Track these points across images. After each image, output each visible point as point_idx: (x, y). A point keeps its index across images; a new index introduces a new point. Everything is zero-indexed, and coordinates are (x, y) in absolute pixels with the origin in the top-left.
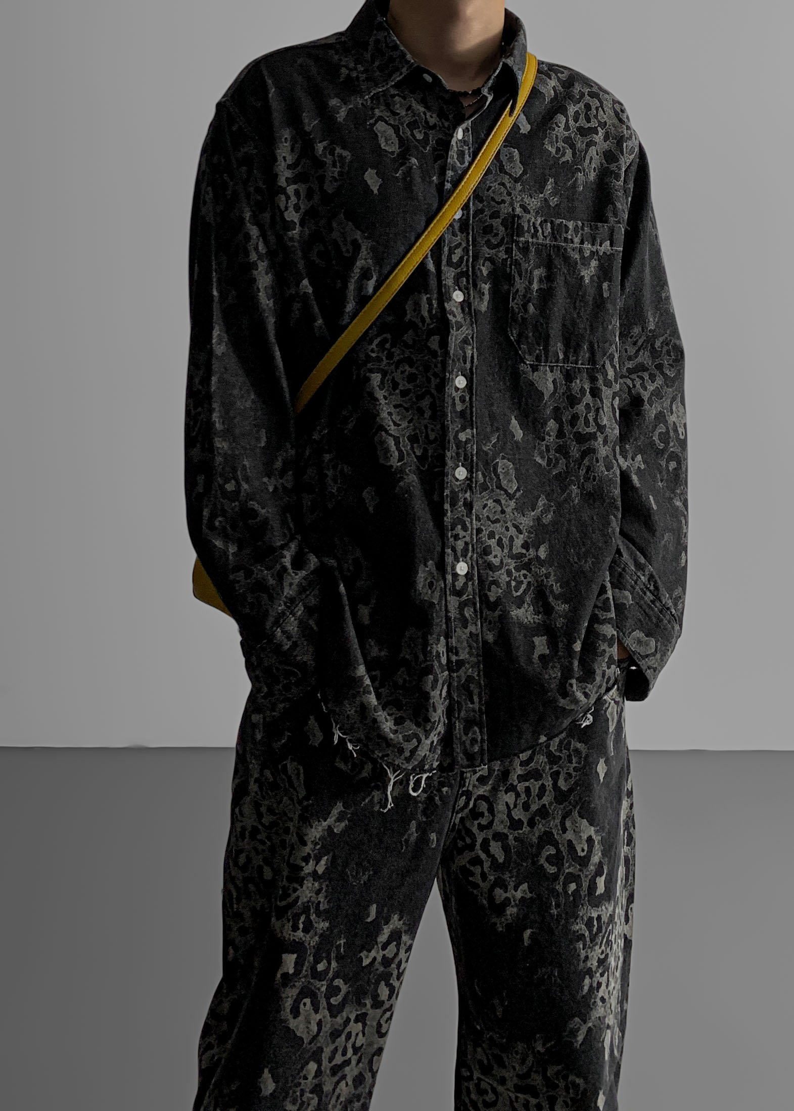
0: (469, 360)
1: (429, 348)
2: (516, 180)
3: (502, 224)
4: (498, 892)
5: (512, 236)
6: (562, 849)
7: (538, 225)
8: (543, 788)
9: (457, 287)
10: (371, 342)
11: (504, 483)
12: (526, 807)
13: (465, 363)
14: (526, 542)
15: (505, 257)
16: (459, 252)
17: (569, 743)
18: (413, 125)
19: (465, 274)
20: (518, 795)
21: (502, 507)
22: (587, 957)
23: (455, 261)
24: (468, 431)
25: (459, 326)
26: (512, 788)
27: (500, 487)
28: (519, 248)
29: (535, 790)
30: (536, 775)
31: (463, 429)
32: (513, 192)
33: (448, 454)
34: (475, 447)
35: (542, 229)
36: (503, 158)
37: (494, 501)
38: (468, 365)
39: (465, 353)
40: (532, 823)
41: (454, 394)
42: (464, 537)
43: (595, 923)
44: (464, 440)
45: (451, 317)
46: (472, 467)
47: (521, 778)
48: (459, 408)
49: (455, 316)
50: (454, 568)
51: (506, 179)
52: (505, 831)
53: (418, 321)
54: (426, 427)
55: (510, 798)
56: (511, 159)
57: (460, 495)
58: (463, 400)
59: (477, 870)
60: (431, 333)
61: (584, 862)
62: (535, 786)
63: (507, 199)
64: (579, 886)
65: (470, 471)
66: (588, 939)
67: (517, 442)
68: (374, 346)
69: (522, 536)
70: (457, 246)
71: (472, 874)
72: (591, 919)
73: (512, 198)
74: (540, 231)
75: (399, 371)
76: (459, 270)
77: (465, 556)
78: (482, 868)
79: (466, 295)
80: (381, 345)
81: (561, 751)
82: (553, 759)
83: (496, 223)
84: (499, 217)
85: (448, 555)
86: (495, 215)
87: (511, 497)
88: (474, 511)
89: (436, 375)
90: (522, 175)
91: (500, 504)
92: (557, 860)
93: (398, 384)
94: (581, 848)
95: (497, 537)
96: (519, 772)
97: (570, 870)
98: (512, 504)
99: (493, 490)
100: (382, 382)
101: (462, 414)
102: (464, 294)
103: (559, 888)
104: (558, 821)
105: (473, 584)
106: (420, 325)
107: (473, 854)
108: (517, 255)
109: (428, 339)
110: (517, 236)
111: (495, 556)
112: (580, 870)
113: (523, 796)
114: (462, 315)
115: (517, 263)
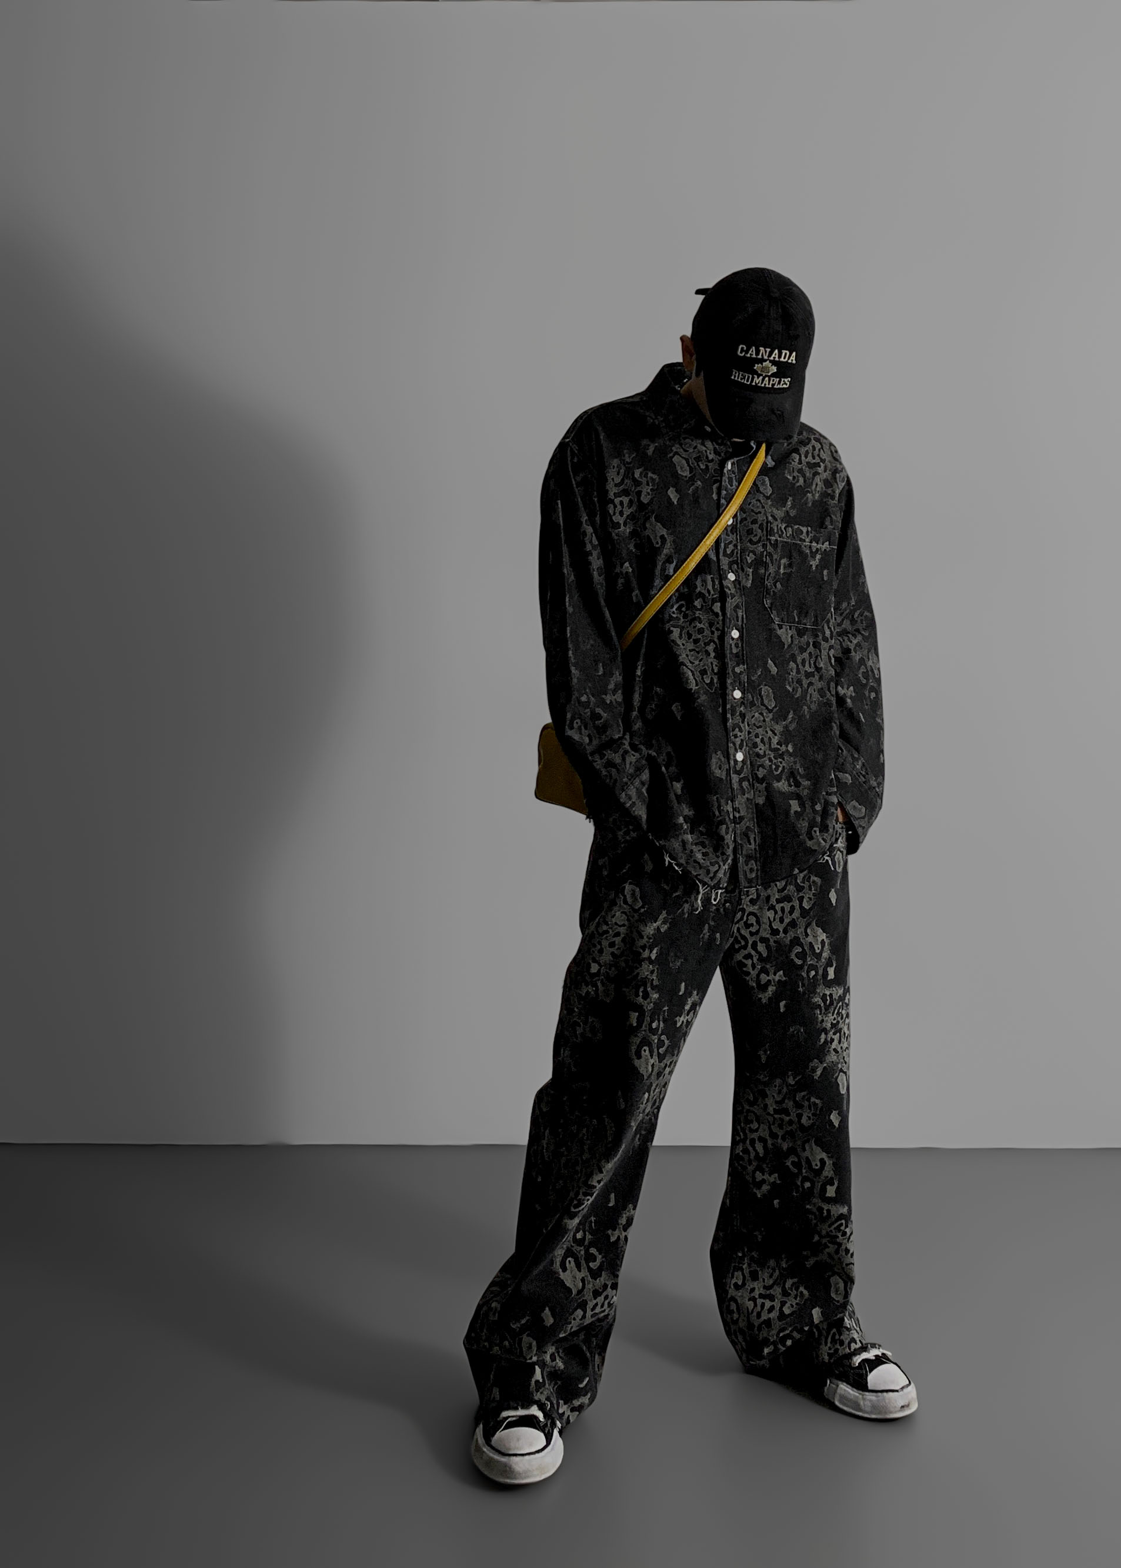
0: (740, 619)
1: (712, 611)
2: (768, 498)
3: (759, 528)
4: (763, 977)
5: (766, 536)
6: (806, 948)
7: (783, 529)
8: (793, 908)
9: (730, 571)
10: (672, 607)
11: (766, 702)
12: (782, 920)
13: (738, 621)
14: (779, 741)
15: (762, 550)
16: (731, 547)
17: (810, 877)
18: (698, 459)
19: (736, 562)
20: (776, 913)
21: (764, 718)
22: (823, 1021)
23: (728, 553)
24: (741, 666)
25: (733, 596)
26: (772, 908)
27: (763, 704)
28: (771, 544)
29: (787, 909)
30: (788, 899)
31: (738, 665)
32: (766, 506)
33: (728, 681)
34: (746, 677)
35: (786, 531)
36: (759, 483)
37: (759, 714)
38: (740, 623)
39: (737, 614)
40: (785, 931)
41: (731, 642)
42: (740, 736)
43: (828, 998)
44: (739, 672)
45: (727, 590)
46: (744, 690)
47: (778, 901)
48: (735, 651)
49: (730, 590)
50: (734, 755)
51: (761, 498)
52: (768, 936)
53: (705, 592)
54: (712, 663)
55: (770, 914)
56: (764, 482)
57: (737, 709)
58: (737, 646)
59: (749, 962)
60: (714, 601)
61: (819, 956)
62: (787, 906)
63: (763, 511)
64: (817, 972)
65: (743, 693)
66: (823, 1008)
67: (773, 675)
68: (674, 609)
69: (776, 737)
70: (731, 542)
71: (745, 965)
72: (825, 995)
73: (765, 510)
74: (785, 533)
75: (692, 626)
76: (731, 559)
77: (741, 749)
78: (753, 960)
79: (737, 576)
80: (679, 609)
81: (804, 883)
82: (800, 889)
83: (755, 527)
84: (757, 523)
85: (730, 748)
86: (754, 522)
87: (770, 711)
88: (746, 720)
89: (717, 629)
90: (771, 495)
91: (763, 716)
92: (802, 956)
93: (692, 635)
94: (817, 948)
95: (760, 737)
96: (777, 897)
97: (811, 962)
98: (771, 715)
99: (758, 707)
100: (681, 635)
101: (737, 655)
102: (735, 575)
103: (804, 974)
104: (803, 930)
105: (747, 767)
106: (707, 595)
107: (746, 952)
108: (769, 548)
109: (712, 604)
110: (770, 536)
111: (760, 749)
112: (817, 962)
113: (780, 913)
114: (734, 590)
115: (770, 555)
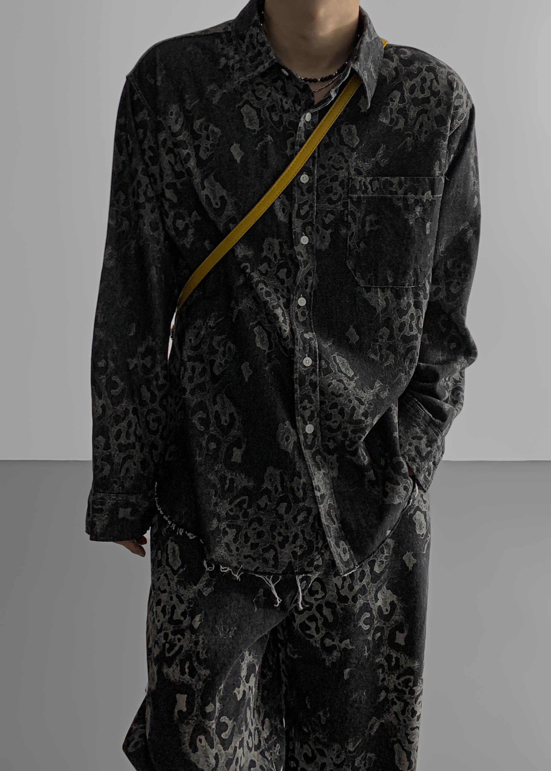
0: (308, 288)
1: (278, 277)
2: (353, 150)
3: (339, 185)
4: (328, 641)
5: (348, 193)
6: (374, 613)
8: (363, 573)
9: (303, 234)
11: (343, 370)
12: (351, 588)
13: (305, 290)
14: (366, 411)
16: (306, 208)
18: (272, 109)
19: (310, 223)
21: (345, 385)
22: (385, 679)
23: (302, 214)
24: (310, 333)
25: (306, 264)
27: (340, 372)
28: (353, 202)
31: (307, 332)
33: (297, 348)
34: (316, 344)
35: (371, 186)
36: (343, 133)
37: (338, 381)
39: (307, 282)
40: (355, 600)
41: (297, 310)
44: (308, 338)
45: (299, 257)
46: (316, 358)
48: (301, 319)
49: (302, 256)
50: (304, 429)
51: (344, 150)
52: (335, 602)
53: (271, 257)
56: (349, 133)
58: (303, 314)
60: (280, 266)
66: (386, 668)
67: (352, 344)
69: (363, 407)
70: (305, 204)
71: (309, 628)
72: (390, 655)
73: (348, 165)
74: (370, 188)
76: (305, 221)
77: (312, 420)
78: (317, 624)
79: (311, 239)
84: (337, 180)
85: (299, 421)
87: (350, 379)
90: (358, 145)
91: (343, 383)
92: (370, 620)
94: (386, 610)
95: (339, 407)
97: (378, 625)
98: (353, 383)
99: (335, 373)
101: (304, 323)
102: (309, 238)
104: (372, 595)
105: (318, 441)
106: (273, 260)
107: (310, 613)
108: (351, 207)
109: (278, 271)
110: (351, 193)
111: (335, 422)
112: (384, 623)
113: (348, 580)
114: (307, 255)
115: (352, 213)
